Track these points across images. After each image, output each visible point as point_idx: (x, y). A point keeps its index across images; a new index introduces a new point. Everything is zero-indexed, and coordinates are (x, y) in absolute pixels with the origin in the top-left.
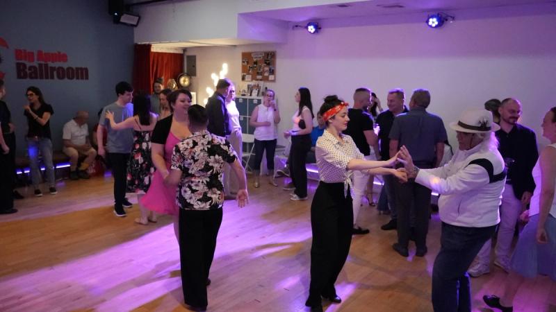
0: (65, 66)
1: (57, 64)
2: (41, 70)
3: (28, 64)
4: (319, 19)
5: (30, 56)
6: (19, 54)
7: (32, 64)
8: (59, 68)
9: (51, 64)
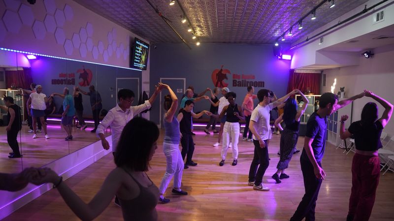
0: (254, 81)
1: (250, 80)
2: (243, 83)
3: (238, 80)
4: (373, 49)
5: (239, 77)
6: (234, 76)
7: (239, 80)
8: (251, 82)
9: (247, 80)
